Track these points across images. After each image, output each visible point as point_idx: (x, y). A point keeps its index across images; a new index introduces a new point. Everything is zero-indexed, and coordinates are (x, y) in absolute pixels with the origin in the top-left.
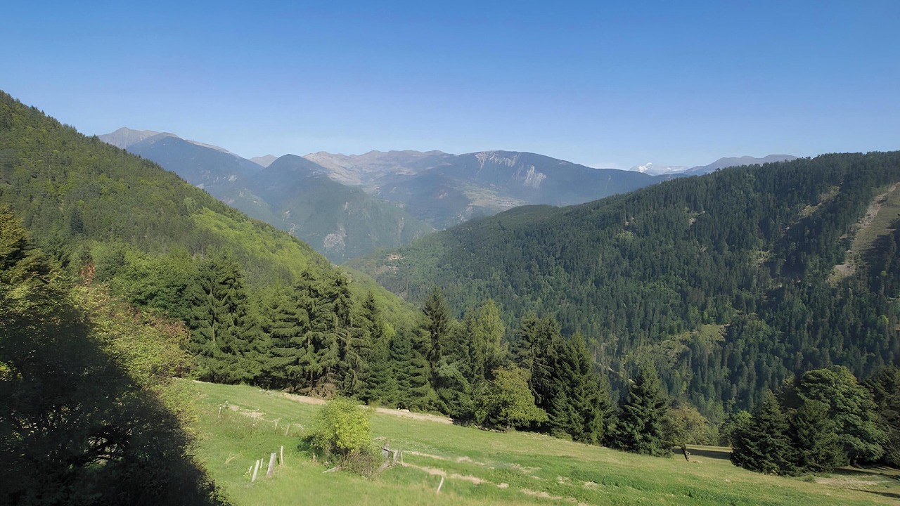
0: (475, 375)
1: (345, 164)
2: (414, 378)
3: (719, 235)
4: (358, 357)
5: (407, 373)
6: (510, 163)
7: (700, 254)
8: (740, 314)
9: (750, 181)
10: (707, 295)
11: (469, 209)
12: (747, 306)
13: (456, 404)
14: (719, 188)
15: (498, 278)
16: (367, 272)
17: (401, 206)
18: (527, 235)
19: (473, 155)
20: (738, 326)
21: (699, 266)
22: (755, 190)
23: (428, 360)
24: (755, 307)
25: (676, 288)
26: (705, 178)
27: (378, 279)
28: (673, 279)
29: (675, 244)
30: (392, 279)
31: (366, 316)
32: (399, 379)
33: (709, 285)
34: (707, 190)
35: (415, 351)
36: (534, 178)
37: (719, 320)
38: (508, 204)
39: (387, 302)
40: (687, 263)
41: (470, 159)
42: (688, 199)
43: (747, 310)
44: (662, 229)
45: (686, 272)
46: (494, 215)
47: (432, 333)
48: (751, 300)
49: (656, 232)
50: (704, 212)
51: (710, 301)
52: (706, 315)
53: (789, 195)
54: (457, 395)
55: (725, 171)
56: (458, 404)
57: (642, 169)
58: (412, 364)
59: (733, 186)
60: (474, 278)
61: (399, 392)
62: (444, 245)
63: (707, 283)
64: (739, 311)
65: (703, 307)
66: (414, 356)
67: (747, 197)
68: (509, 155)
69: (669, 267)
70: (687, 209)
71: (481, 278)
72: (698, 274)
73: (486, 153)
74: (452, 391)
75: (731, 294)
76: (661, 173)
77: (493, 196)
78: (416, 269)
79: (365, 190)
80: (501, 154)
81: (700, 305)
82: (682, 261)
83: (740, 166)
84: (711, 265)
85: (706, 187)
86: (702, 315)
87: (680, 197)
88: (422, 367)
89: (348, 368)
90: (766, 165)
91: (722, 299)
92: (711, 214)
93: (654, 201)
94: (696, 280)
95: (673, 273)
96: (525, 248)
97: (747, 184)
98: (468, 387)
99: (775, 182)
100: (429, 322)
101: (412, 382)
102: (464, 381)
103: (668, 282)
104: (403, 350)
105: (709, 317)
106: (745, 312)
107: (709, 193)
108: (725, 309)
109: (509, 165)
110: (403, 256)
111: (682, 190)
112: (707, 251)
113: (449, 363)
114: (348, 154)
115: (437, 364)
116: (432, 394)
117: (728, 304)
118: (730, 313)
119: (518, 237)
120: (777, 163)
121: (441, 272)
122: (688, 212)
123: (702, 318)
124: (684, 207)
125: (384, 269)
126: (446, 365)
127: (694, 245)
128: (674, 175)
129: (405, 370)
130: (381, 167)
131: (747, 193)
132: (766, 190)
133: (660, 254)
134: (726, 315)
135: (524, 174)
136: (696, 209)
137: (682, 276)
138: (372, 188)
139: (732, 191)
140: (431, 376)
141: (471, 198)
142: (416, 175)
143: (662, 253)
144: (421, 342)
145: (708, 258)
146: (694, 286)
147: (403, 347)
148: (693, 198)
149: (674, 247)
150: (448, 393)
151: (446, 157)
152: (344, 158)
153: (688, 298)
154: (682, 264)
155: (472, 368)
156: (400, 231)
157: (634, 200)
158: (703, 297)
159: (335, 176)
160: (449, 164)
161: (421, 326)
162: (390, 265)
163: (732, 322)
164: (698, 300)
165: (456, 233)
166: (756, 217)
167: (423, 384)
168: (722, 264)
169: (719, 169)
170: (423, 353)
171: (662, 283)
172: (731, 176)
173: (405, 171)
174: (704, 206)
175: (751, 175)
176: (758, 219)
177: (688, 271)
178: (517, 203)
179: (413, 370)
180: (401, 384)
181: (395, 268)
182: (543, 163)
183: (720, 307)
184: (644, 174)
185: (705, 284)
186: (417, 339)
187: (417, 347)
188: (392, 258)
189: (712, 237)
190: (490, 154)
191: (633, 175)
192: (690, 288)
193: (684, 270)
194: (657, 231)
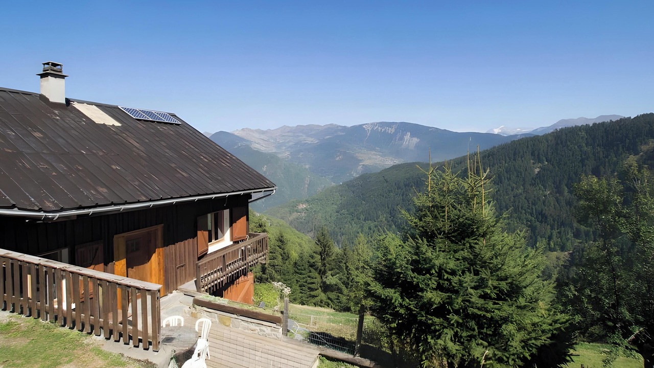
0: (350, 283)
1: (263, 137)
2: (310, 285)
3: (560, 182)
4: (274, 272)
5: (306, 282)
6: (391, 131)
7: (545, 196)
8: (580, 243)
9: (582, 138)
10: (552, 228)
11: (360, 167)
12: (586, 236)
13: (338, 302)
14: (557, 144)
15: (384, 219)
16: (282, 218)
17: (307, 167)
18: (406, 185)
19: (361, 126)
20: (579, 253)
21: (545, 205)
22: (587, 145)
23: (319, 274)
24: (592, 237)
25: (527, 224)
26: (546, 137)
27: (291, 223)
28: (523, 216)
29: (524, 189)
30: (301, 223)
31: (278, 246)
32: (300, 286)
33: (553, 220)
34: (548, 146)
35: (310, 268)
36: (409, 141)
37: (563, 249)
38: (390, 162)
39: (298, 240)
40: (534, 204)
41: (359, 129)
42: (533, 154)
43: (586, 240)
44: (513, 177)
45: (534, 211)
46: (379, 171)
47: (322, 256)
48: (588, 232)
49: (508, 181)
50: (547, 163)
51: (554, 233)
52: (552, 244)
53: (615, 148)
54: (338, 296)
55: (562, 130)
56: (340, 302)
57: (496, 131)
58: (309, 277)
59: (568, 143)
60: (365, 220)
61: (300, 294)
62: (341, 196)
63: (552, 219)
64: (579, 241)
65: (550, 238)
66: (310, 272)
67: (581, 151)
68: (390, 125)
69: (520, 207)
70: (532, 161)
71: (371, 220)
72: (544, 212)
73: (372, 124)
74: (336, 294)
75: (572, 227)
76: (512, 134)
77: (378, 156)
78: (320, 214)
79: (280, 156)
80: (383, 124)
81: (547, 236)
82: (530, 202)
83: (574, 126)
84: (554, 205)
85: (546, 143)
86: (549, 244)
87: (526, 152)
88: (316, 278)
89: (268, 278)
90: (594, 124)
91: (565, 231)
92: (553, 165)
93: (505, 156)
94: (542, 217)
95: (524, 211)
96: (405, 196)
97: (580, 140)
98: (345, 291)
99: (603, 138)
100: (319, 249)
101: (309, 288)
102: (344, 288)
103: (520, 219)
104: (303, 268)
105: (554, 246)
106: (584, 241)
107: (549, 148)
108: (568, 239)
109: (389, 132)
110: (309, 206)
111: (527, 147)
112: (551, 193)
113: (332, 276)
114: (264, 129)
115: (325, 277)
116: (323, 296)
117: (570, 235)
118: (572, 243)
119: (399, 188)
120: (604, 122)
121: (339, 216)
122: (533, 164)
123: (549, 247)
124: (530, 160)
125: (295, 215)
126: (331, 277)
127: (540, 189)
128: (522, 134)
129: (304, 280)
130: (291, 138)
131: (580, 147)
132: (596, 144)
133: (512, 197)
134: (569, 244)
135: (402, 139)
136: (540, 161)
137: (531, 214)
138: (285, 154)
139: (568, 146)
140: (322, 285)
141: (361, 159)
142: (318, 142)
143: (514, 197)
144: (314, 263)
145: (552, 200)
146: (541, 222)
147: (303, 265)
148: (536, 153)
149: (524, 192)
150: (333, 295)
151: (339, 128)
152: (263, 132)
153: (537, 231)
154: (531, 205)
155: (348, 278)
156: (307, 186)
157: (489, 156)
158: (549, 231)
159: (255, 146)
160: (343, 134)
161: (314, 252)
162: (300, 212)
163: (575, 249)
164: (545, 233)
165: (350, 185)
166: (589, 166)
167: (316, 290)
168: (563, 203)
169: (556, 129)
170: (316, 269)
171: (515, 220)
172: (566, 134)
173: (310, 140)
174: (546, 158)
175: (583, 133)
176: (591, 167)
177: (536, 210)
178: (397, 162)
179: (309, 280)
180: (301, 289)
181: (303, 214)
182: (416, 130)
183: (564, 238)
184: (497, 135)
185: (550, 220)
186: (312, 261)
187: (312, 265)
188: (302, 206)
189: (554, 183)
190: (374, 124)
191: (489, 136)
192: (538, 224)
193: (532, 209)
194: (509, 179)
